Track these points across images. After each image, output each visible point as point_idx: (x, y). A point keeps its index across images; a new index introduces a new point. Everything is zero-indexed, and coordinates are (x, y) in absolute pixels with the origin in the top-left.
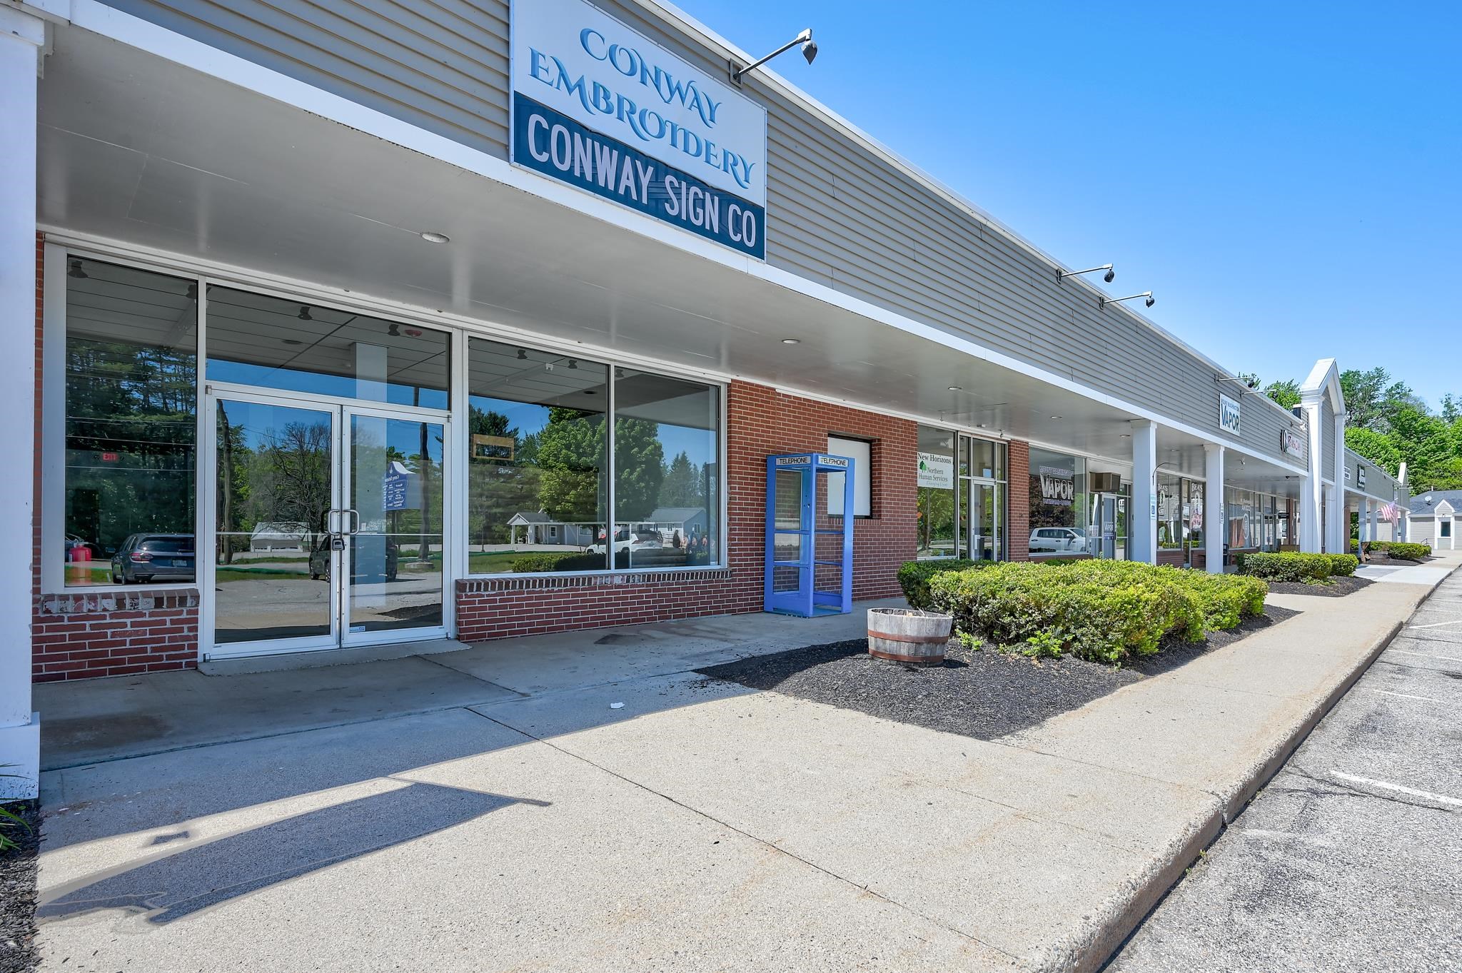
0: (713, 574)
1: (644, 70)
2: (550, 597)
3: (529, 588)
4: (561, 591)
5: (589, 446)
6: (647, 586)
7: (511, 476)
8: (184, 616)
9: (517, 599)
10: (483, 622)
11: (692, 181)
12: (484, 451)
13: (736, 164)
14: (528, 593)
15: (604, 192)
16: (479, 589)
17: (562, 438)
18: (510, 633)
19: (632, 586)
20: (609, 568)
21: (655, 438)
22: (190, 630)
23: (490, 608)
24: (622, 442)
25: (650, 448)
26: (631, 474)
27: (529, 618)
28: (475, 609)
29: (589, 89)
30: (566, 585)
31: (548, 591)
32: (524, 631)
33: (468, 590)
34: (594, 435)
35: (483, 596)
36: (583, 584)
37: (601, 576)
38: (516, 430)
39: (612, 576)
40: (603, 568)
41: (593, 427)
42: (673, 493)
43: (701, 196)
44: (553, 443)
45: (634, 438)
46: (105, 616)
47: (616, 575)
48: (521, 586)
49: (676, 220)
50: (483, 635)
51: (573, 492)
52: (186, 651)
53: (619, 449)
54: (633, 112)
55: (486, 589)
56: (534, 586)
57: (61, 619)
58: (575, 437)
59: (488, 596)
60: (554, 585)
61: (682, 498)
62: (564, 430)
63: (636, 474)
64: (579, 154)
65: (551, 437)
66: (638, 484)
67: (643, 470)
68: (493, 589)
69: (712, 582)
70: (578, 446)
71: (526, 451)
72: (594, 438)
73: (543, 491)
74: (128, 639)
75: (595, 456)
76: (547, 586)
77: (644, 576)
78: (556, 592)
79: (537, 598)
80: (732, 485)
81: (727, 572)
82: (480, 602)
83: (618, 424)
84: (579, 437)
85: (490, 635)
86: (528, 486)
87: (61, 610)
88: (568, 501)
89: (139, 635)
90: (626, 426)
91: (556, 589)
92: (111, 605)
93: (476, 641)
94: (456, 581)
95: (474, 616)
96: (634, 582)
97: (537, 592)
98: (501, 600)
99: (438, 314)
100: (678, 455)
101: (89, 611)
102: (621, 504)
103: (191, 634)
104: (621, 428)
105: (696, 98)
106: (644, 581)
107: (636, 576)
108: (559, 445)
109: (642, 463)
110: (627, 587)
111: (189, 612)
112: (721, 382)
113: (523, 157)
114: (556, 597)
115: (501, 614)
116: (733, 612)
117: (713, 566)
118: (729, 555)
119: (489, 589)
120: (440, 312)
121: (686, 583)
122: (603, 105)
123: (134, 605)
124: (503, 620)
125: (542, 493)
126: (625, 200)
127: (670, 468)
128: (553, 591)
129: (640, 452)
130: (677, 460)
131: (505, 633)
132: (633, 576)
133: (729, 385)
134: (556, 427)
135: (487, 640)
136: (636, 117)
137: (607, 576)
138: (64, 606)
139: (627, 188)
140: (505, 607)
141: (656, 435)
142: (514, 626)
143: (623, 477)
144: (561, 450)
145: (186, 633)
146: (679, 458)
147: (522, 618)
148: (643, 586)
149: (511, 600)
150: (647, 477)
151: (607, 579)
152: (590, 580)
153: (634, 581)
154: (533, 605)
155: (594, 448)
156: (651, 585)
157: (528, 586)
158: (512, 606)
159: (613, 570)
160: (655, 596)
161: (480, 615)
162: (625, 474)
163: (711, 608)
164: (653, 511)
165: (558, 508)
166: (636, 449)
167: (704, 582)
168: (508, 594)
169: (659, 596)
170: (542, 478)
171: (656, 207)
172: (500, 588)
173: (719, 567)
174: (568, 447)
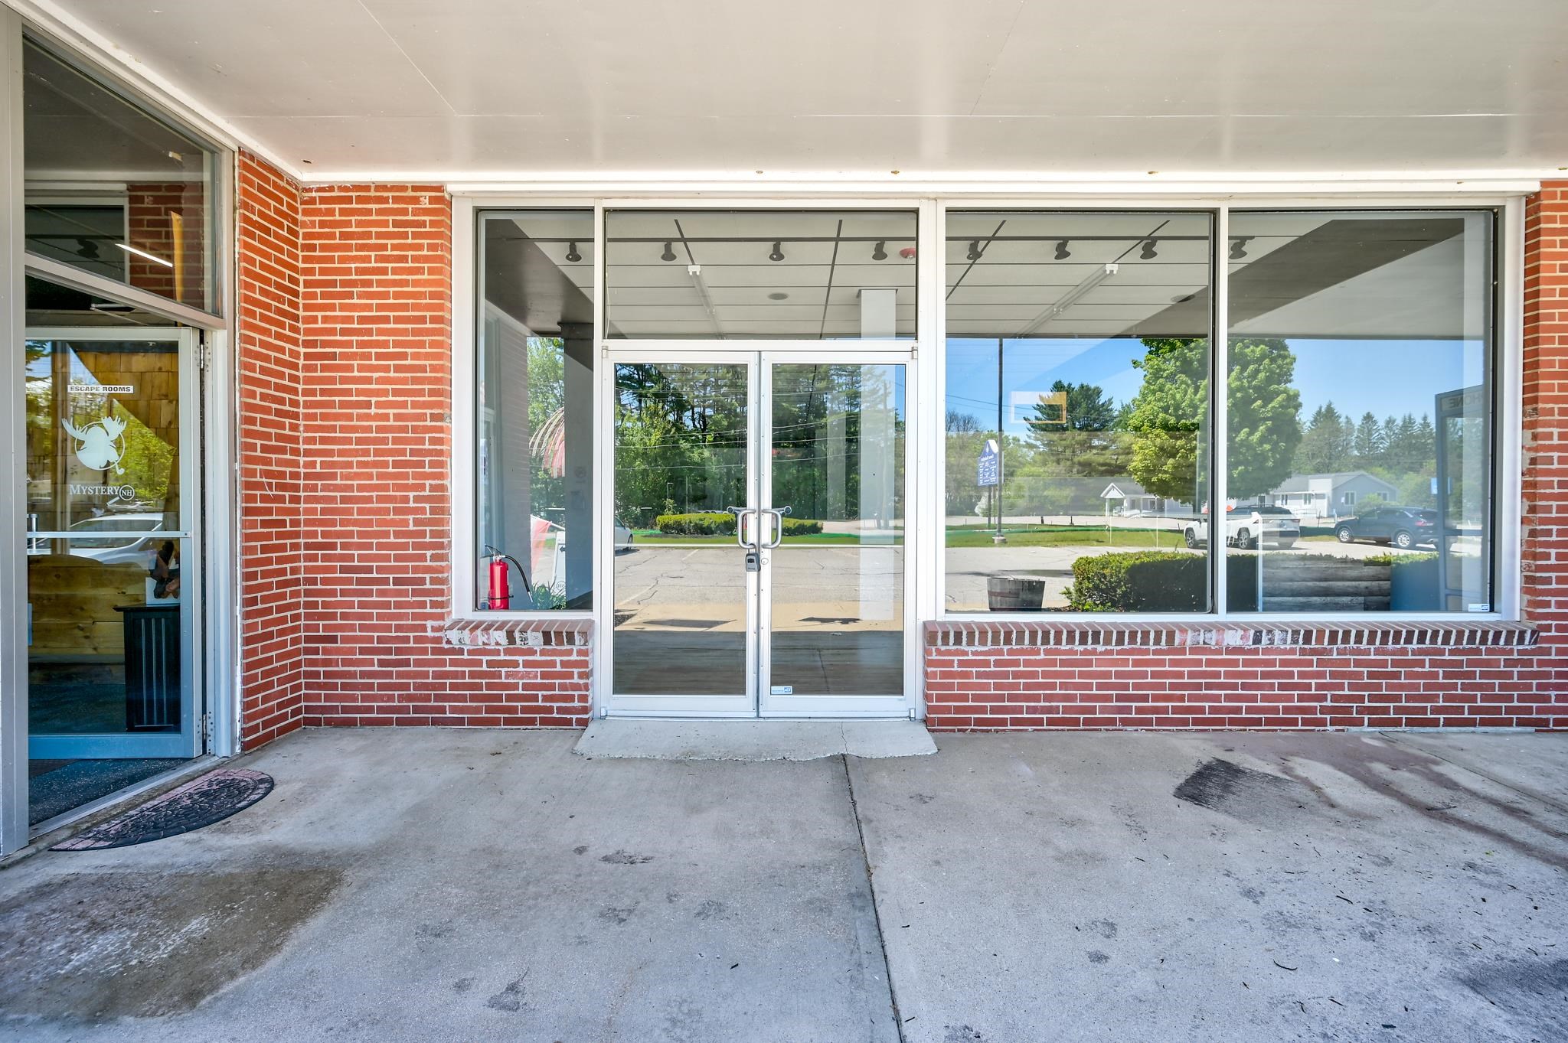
0: (1477, 635)
2: (1089, 663)
3: (1048, 643)
4: (1111, 652)
5: (1189, 406)
6: (1303, 652)
7: (1105, 448)
8: (574, 657)
9: (1027, 663)
10: (965, 698)
12: (1074, 424)
14: (1047, 652)
16: (958, 640)
17: (1159, 400)
18: (1015, 722)
19: (1266, 651)
20: (1213, 611)
21: (1288, 385)
22: (581, 676)
23: (979, 675)
24: (1239, 395)
25: (1279, 399)
26: (1251, 433)
27: (1048, 698)
28: (951, 675)
30: (1120, 641)
31: (1085, 652)
32: (1039, 722)
33: (939, 642)
34: (1196, 392)
35: (966, 653)
36: (1157, 641)
37: (1195, 628)
38: (1110, 400)
39: (1221, 628)
40: (1200, 607)
41: (1195, 383)
42: (1313, 455)
44: (1149, 407)
45: (1257, 389)
46: (499, 650)
47: (1228, 626)
48: (1033, 641)
50: (967, 722)
51: (1171, 461)
52: (576, 704)
53: (1234, 405)
55: (971, 642)
56: (1058, 641)
57: (461, 651)
58: (1173, 397)
59: (975, 653)
60: (1096, 641)
61: (1327, 461)
62: (1161, 390)
63: (1258, 434)
65: (1145, 400)
66: (1261, 446)
67: (1268, 429)
68: (983, 643)
69: (1478, 652)
70: (1177, 407)
71: (1121, 421)
72: (1195, 395)
73: (1136, 462)
74: (521, 682)
75: (1197, 418)
76: (1083, 640)
77: (1296, 632)
78: (1101, 653)
79: (1063, 663)
80: (1540, 430)
81: (1522, 634)
82: (961, 663)
83: (1233, 374)
84: (1178, 396)
85: (979, 722)
86: (1123, 457)
87: (459, 641)
88: (1166, 472)
89: (530, 678)
90: (1245, 374)
91: (1100, 648)
92: (500, 636)
93: (954, 731)
94: (925, 624)
96: (1272, 643)
97: (1065, 652)
98: (997, 663)
99: (894, 177)
100: (1321, 408)
101: (484, 644)
102: (1235, 473)
103: (582, 682)
104: (1238, 379)
106: (1295, 641)
107: (1277, 632)
108: (1156, 408)
109: (1268, 419)
110: (1256, 652)
111: (580, 653)
112: (1504, 195)
114: (1099, 663)
115: (997, 687)
116: (1540, 725)
117: (1475, 614)
118: (1525, 591)
119: (976, 643)
120: (895, 172)
121: (1404, 652)
123: (524, 639)
124: (1001, 698)
125: (1134, 464)
127: (1308, 424)
128: (1094, 652)
129: (1264, 406)
130: (1319, 413)
131: (1003, 722)
132: (1270, 632)
133: (1532, 201)
134: (1152, 387)
135: (972, 730)
137: (1208, 628)
138: (461, 636)
140: (1005, 675)
141: (1290, 381)
142: (1019, 709)
143: (1238, 439)
144: (1158, 414)
145: (576, 680)
146: (1323, 410)
147: (1036, 698)
148: (1292, 651)
149: (1016, 663)
150: (1275, 437)
151: (1208, 635)
152: (1171, 636)
153: (1271, 641)
154: (1057, 675)
155: (1196, 408)
156: (1314, 652)
157: (1046, 641)
158: (1016, 675)
159: (1222, 615)
160: (1321, 675)
161: (961, 686)
162: (1242, 435)
163: (1472, 710)
164: (1284, 480)
165: (1154, 479)
166: (1259, 402)
167: (1452, 652)
168: (1011, 652)
169: (1333, 675)
170: (1135, 447)
172: (996, 641)
173: (1493, 617)
174: (1165, 410)
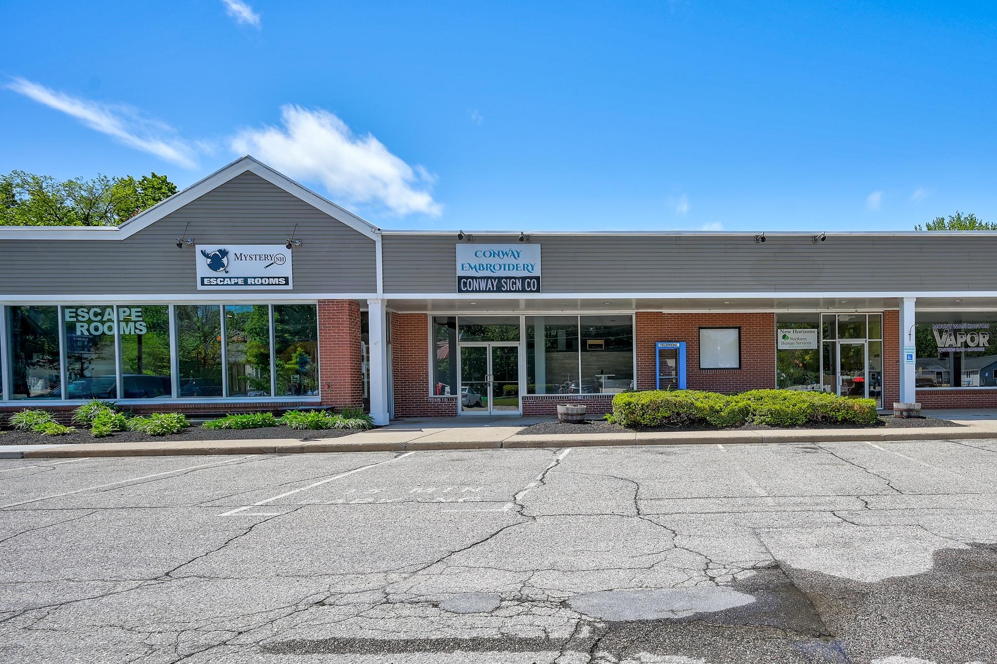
1: (494, 253)
8: (454, 403)
9: (542, 403)
10: (530, 410)
11: (510, 278)
13: (528, 266)
14: (545, 401)
15: (483, 291)
16: (528, 399)
22: (455, 407)
23: (532, 406)
28: (527, 406)
29: (478, 266)
30: (560, 399)
33: (525, 400)
36: (566, 399)
37: (573, 396)
43: (515, 281)
48: (542, 399)
49: (506, 291)
50: (530, 414)
52: (454, 412)
54: (491, 266)
57: (431, 402)
59: (531, 402)
64: (475, 284)
68: (533, 400)
77: (591, 396)
79: (548, 403)
82: (529, 403)
85: (532, 414)
87: (431, 400)
89: (445, 408)
92: (439, 400)
93: (528, 416)
94: (522, 396)
95: (527, 408)
96: (587, 398)
98: (536, 403)
99: (513, 312)
105: (513, 253)
110: (584, 400)
112: (631, 314)
113: (460, 291)
115: (536, 408)
119: (531, 400)
122: (482, 268)
123: (444, 400)
124: (537, 410)
126: (489, 291)
131: (537, 415)
132: (587, 396)
136: (492, 268)
139: (489, 288)
140: (537, 405)
142: (533, 412)
149: (539, 403)
158: (539, 405)
160: (597, 404)
161: (529, 408)
168: (538, 401)
171: (499, 290)
172: (535, 399)
